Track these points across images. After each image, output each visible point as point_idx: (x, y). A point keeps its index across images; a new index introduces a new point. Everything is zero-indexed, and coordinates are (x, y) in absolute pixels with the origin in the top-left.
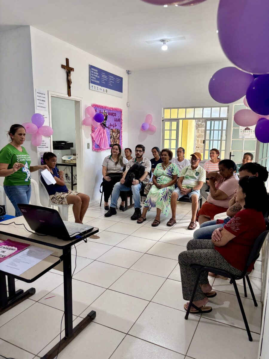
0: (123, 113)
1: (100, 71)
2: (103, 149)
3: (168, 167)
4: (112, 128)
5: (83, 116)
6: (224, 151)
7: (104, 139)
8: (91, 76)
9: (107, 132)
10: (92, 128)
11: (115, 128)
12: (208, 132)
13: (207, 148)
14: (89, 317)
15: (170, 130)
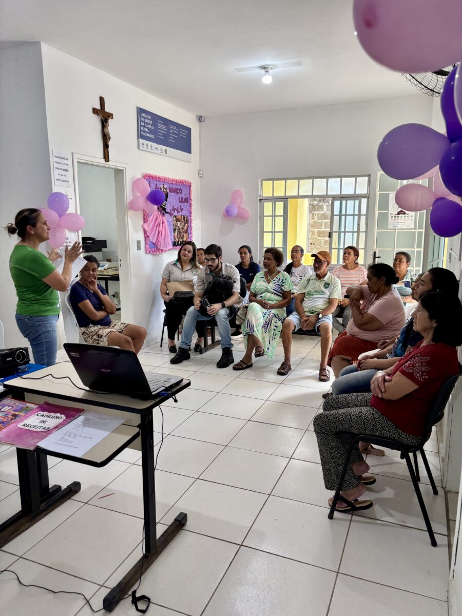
0: (192, 188)
1: (156, 118)
2: (162, 250)
3: (275, 279)
4: (176, 214)
5: (129, 195)
6: (363, 250)
7: (163, 233)
8: (141, 126)
9: (168, 222)
10: (144, 215)
11: (180, 214)
12: (336, 219)
13: (335, 245)
14: (178, 523)
15: (272, 216)
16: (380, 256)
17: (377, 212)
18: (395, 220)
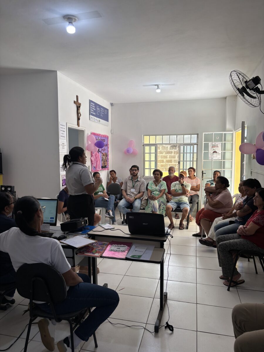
0: (109, 139)
3: (159, 184)
5: (86, 143)
7: (98, 161)
8: (90, 109)
9: (100, 156)
10: (91, 153)
11: (104, 152)
12: (182, 155)
13: (182, 167)
15: (149, 153)
16: (205, 173)
17: (203, 152)
18: (212, 155)
